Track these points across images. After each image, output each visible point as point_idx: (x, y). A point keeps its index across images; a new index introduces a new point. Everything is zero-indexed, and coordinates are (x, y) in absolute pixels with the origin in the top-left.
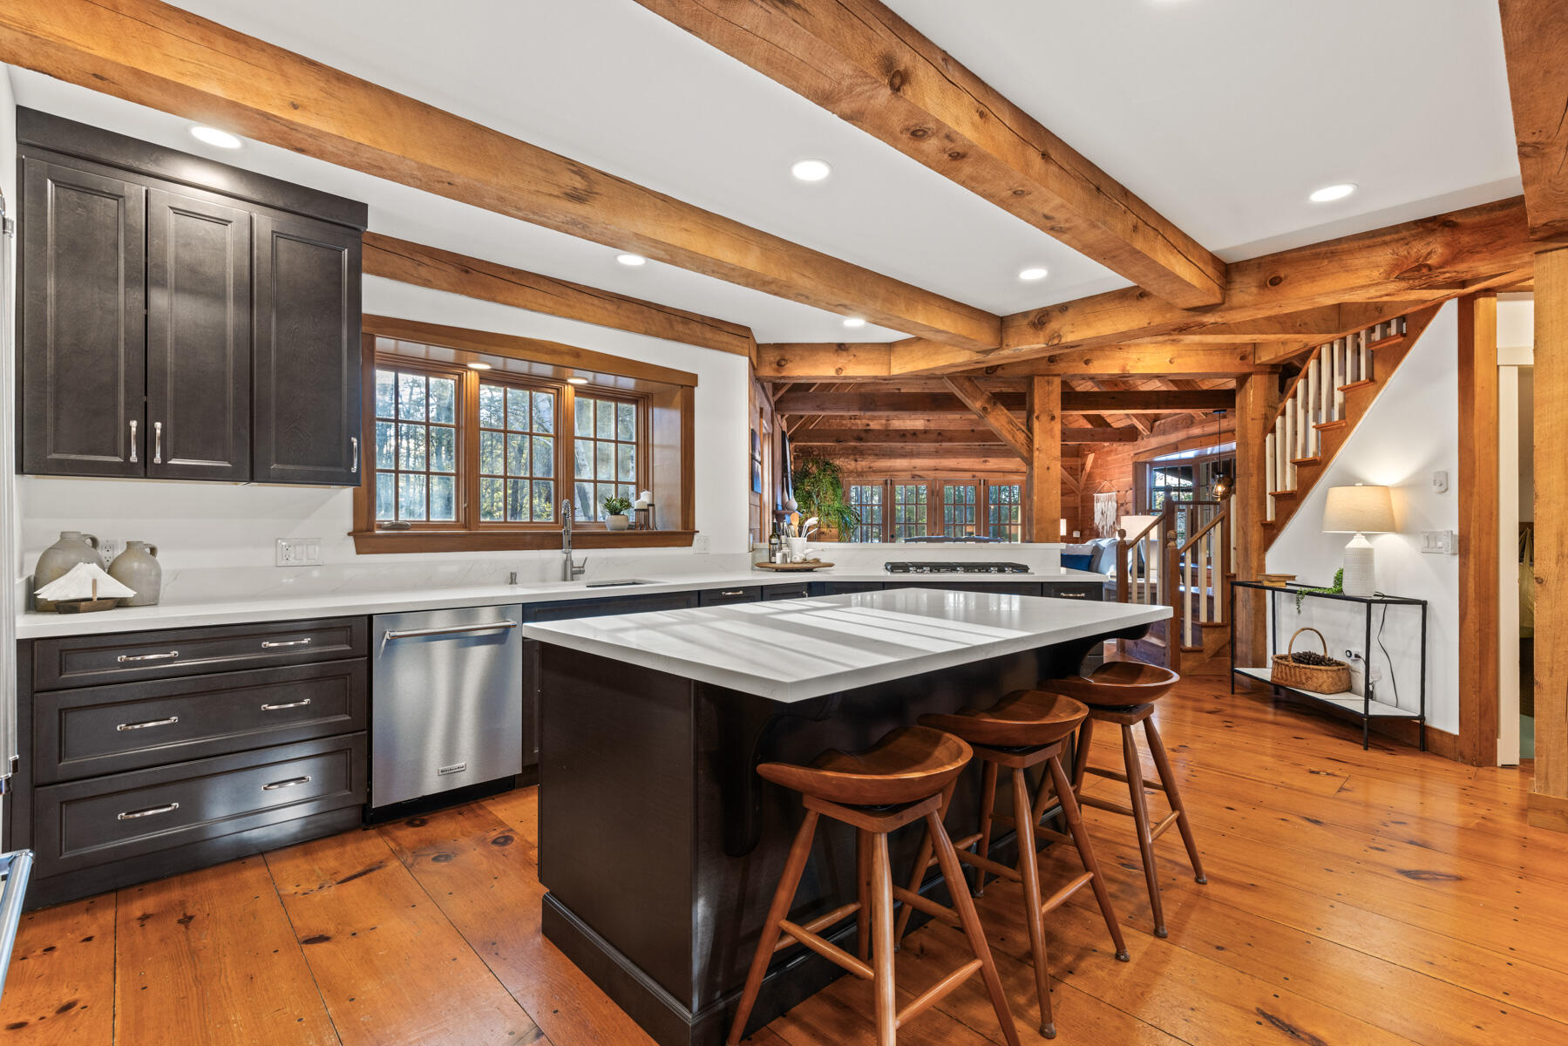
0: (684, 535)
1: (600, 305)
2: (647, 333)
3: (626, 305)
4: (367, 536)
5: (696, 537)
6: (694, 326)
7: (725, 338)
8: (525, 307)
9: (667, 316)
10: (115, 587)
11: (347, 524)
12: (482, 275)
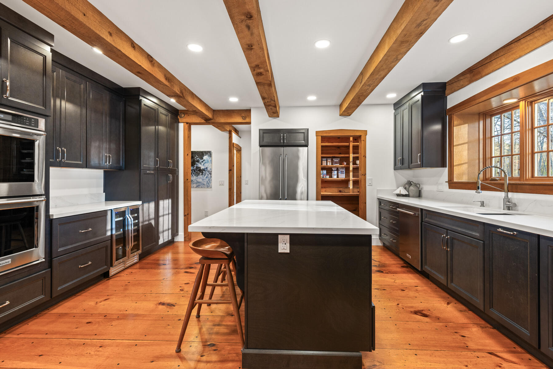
4: (452, 184)
10: (404, 192)
11: (447, 179)
12: (477, 69)
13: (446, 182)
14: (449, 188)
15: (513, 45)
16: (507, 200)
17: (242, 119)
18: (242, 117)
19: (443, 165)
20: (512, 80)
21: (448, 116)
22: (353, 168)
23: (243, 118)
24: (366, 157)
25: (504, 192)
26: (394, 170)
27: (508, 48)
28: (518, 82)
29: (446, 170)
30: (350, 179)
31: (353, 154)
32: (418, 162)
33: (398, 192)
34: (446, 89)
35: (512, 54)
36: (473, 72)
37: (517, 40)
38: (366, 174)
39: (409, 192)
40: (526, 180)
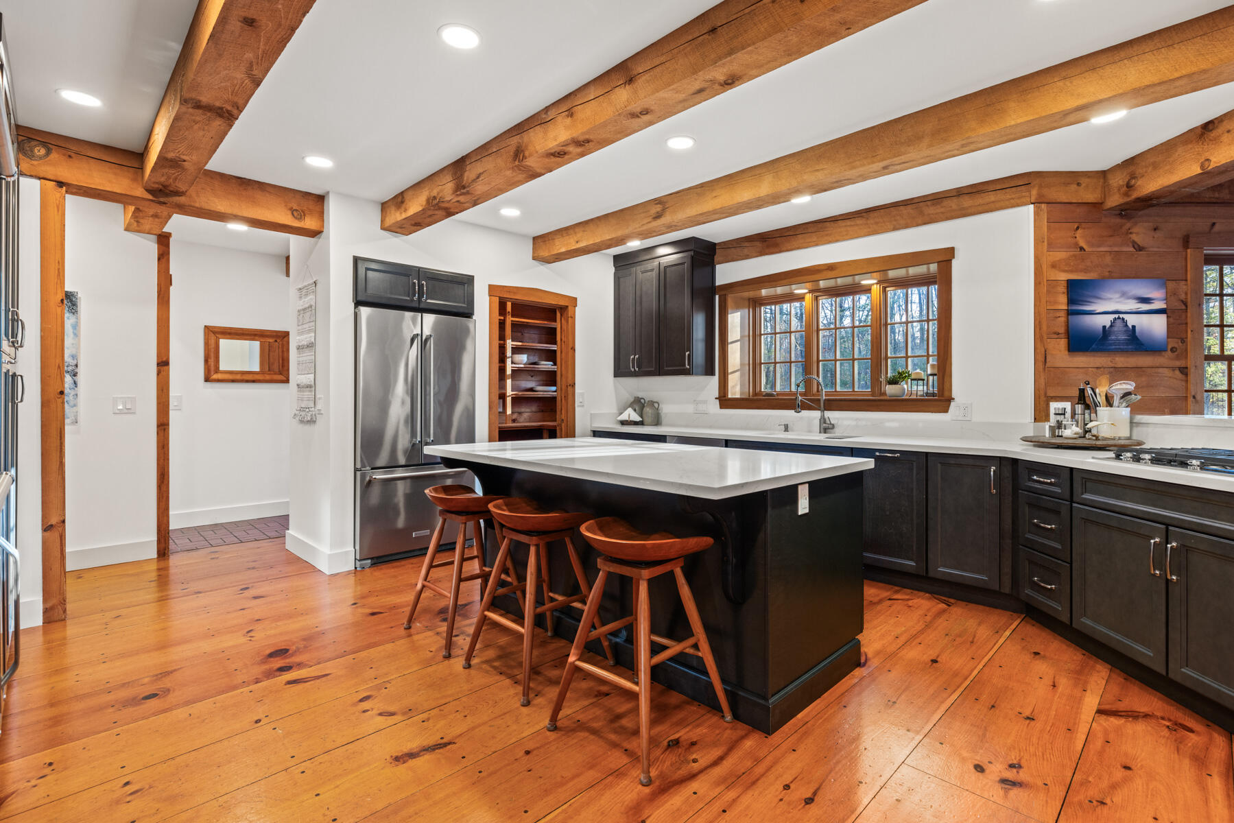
0: (940, 400)
1: (852, 223)
2: (895, 229)
3: (872, 214)
4: (725, 401)
5: (952, 404)
6: (946, 203)
7: (992, 197)
8: (799, 248)
9: (914, 206)
10: (635, 417)
11: (715, 392)
12: (774, 239)
13: (716, 398)
14: (721, 408)
15: (828, 224)
16: (823, 420)
17: (290, 216)
18: (292, 211)
19: (709, 371)
20: (826, 268)
21: (717, 297)
22: (512, 370)
23: (295, 214)
24: (575, 350)
25: (820, 412)
26: (615, 377)
27: (820, 225)
28: (834, 272)
29: (714, 380)
30: (508, 395)
31: (512, 341)
32: (685, 365)
33: (624, 417)
34: (715, 254)
35: (827, 235)
36: (766, 241)
37: (834, 220)
38: (575, 384)
39: (642, 417)
40: (813, 395)
